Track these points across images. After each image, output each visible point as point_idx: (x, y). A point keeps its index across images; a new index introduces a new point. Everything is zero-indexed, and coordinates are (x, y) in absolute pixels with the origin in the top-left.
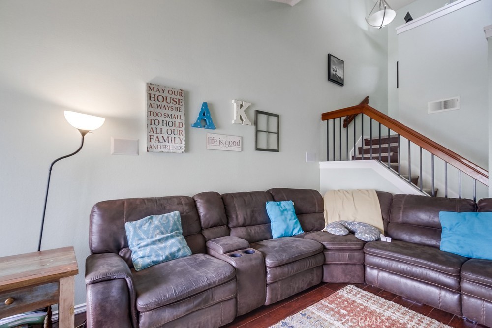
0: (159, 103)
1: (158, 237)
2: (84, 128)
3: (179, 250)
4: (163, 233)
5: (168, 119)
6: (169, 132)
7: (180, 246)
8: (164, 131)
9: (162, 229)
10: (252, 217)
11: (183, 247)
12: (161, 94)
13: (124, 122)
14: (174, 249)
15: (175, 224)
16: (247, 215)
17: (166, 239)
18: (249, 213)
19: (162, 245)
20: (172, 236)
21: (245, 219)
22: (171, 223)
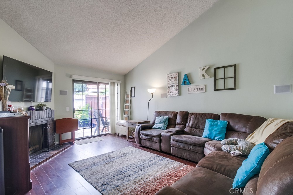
0: (171, 80)
1: (159, 122)
2: (152, 93)
3: (161, 127)
4: (161, 121)
5: (173, 85)
6: (173, 89)
7: (162, 126)
8: (172, 89)
9: (161, 120)
10: (196, 125)
11: (163, 127)
12: (171, 77)
13: (164, 88)
14: (160, 126)
15: (165, 119)
16: (194, 123)
17: (161, 123)
18: (195, 123)
19: (159, 124)
20: (162, 123)
21: (192, 124)
22: (164, 119)
